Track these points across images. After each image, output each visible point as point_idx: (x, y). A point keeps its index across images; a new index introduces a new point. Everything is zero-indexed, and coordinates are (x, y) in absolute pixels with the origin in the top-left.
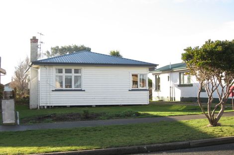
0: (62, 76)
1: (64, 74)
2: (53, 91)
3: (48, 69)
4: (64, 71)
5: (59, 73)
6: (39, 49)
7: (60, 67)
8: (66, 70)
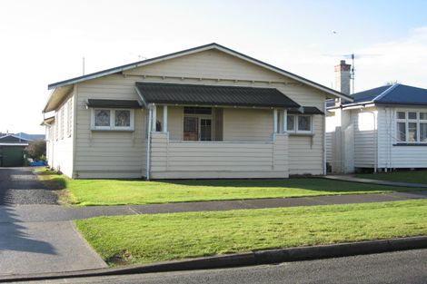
0: (404, 124)
1: (407, 120)
2: (394, 145)
3: (388, 112)
4: (407, 116)
5: (400, 118)
6: (351, 81)
7: (402, 110)
8: (409, 113)
